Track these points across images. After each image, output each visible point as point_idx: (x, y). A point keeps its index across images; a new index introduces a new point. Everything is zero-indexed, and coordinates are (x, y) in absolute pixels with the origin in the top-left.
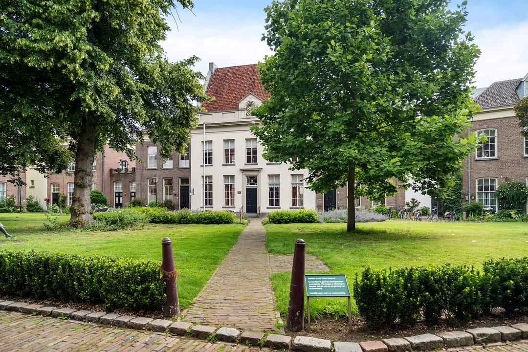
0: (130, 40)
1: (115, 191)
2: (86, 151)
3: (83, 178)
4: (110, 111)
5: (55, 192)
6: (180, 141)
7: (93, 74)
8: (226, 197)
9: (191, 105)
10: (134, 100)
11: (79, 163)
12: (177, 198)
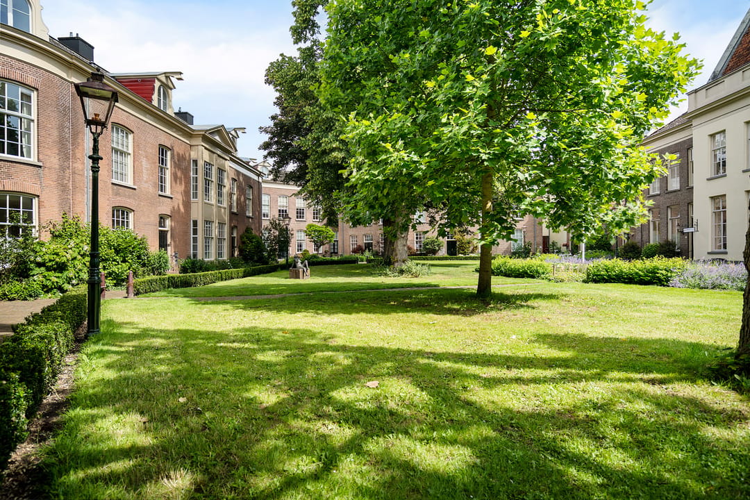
12: (686, 237)
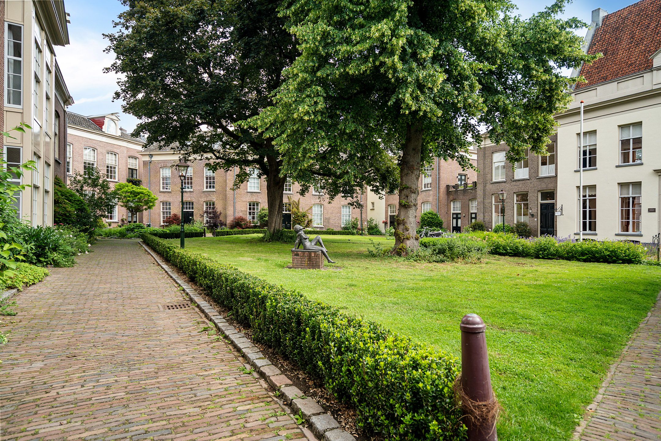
0: (463, 4)
1: (452, 212)
2: (411, 164)
3: (407, 197)
4: (434, 107)
5: (392, 214)
6: (538, 134)
7: (414, 65)
8: (622, 218)
9: (557, 76)
10: (467, 88)
11: (404, 178)
12: (536, 220)
